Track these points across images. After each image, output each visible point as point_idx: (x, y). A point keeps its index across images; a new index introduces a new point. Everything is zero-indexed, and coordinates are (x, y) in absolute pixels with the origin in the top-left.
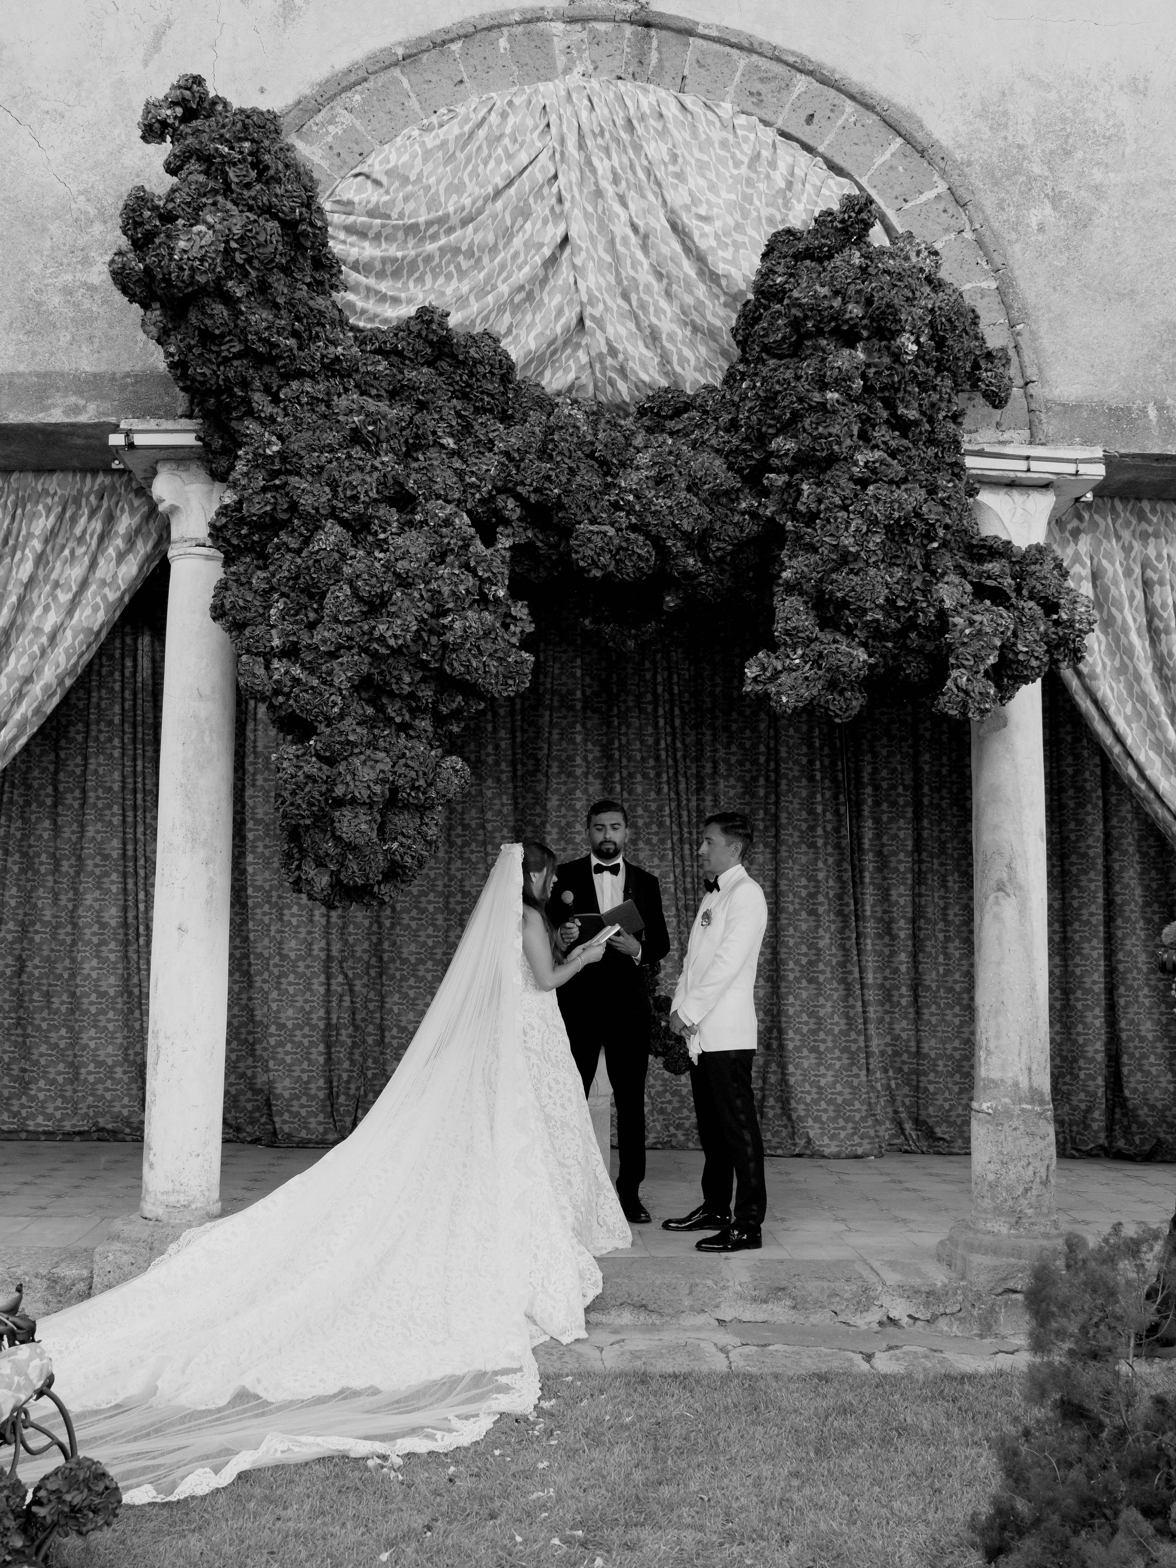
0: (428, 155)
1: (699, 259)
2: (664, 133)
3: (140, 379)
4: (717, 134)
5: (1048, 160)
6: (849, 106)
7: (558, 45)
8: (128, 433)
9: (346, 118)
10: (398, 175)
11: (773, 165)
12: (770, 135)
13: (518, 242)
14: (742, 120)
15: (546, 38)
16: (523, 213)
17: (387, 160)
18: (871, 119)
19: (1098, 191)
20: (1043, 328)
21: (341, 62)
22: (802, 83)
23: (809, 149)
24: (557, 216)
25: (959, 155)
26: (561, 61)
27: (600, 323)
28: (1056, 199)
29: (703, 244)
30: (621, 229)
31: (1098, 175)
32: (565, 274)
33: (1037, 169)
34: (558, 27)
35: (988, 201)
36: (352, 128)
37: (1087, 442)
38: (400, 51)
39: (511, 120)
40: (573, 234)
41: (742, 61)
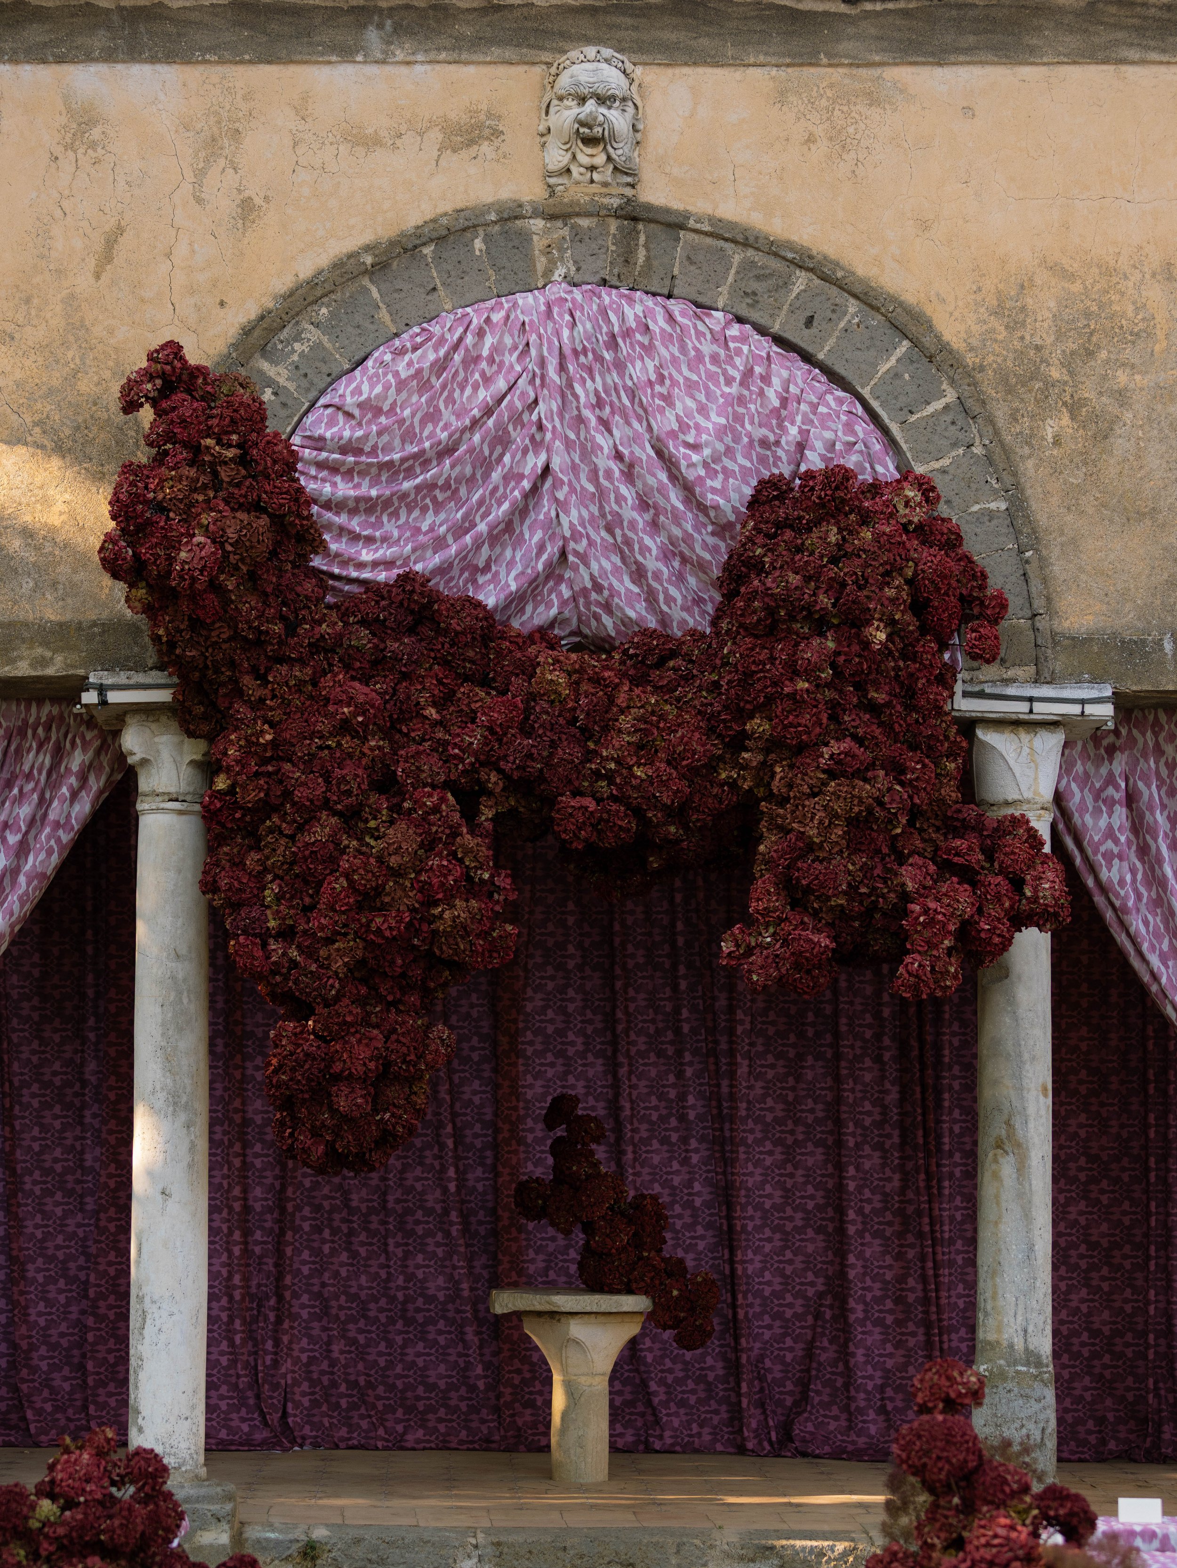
0: (401, 385)
1: (688, 490)
2: (649, 349)
3: (109, 628)
4: (707, 348)
5: (1067, 364)
6: (853, 306)
7: (538, 243)
8: (102, 690)
9: (313, 335)
10: (371, 408)
11: (766, 379)
12: (764, 346)
13: (496, 476)
14: (735, 330)
15: (525, 237)
16: (501, 440)
17: (358, 391)
18: (875, 320)
19: (1122, 396)
20: (1054, 553)
21: (306, 269)
22: (801, 281)
23: (807, 358)
24: (536, 445)
25: (970, 359)
26: (541, 263)
27: (584, 558)
28: (1074, 408)
29: (691, 475)
30: (605, 462)
31: (1122, 377)
32: (547, 508)
33: (1055, 373)
34: (538, 224)
35: (1001, 414)
36: (319, 345)
37: (1096, 679)
38: (369, 260)
39: (489, 340)
40: (555, 465)
41: (737, 257)
